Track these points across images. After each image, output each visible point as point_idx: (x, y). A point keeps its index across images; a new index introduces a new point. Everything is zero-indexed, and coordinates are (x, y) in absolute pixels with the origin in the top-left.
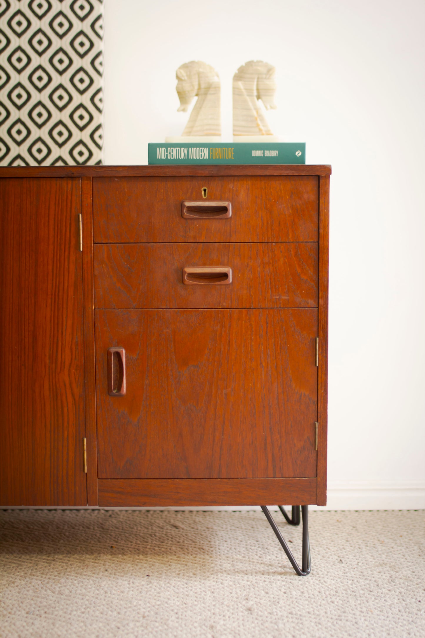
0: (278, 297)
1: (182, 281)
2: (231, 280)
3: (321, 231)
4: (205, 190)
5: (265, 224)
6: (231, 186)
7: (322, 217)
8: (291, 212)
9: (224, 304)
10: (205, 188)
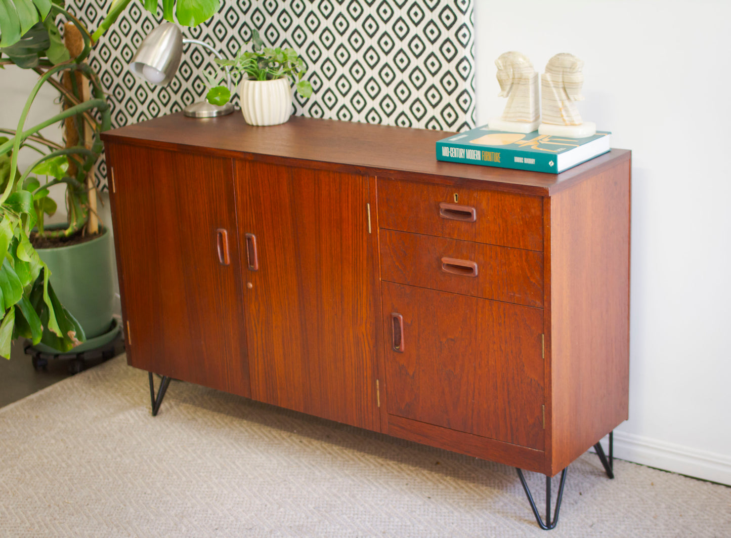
0: (512, 294)
1: (440, 268)
2: (477, 274)
3: (545, 243)
4: (456, 195)
5: (502, 231)
6: (475, 195)
7: (545, 231)
8: (521, 223)
9: (472, 293)
10: (457, 194)
